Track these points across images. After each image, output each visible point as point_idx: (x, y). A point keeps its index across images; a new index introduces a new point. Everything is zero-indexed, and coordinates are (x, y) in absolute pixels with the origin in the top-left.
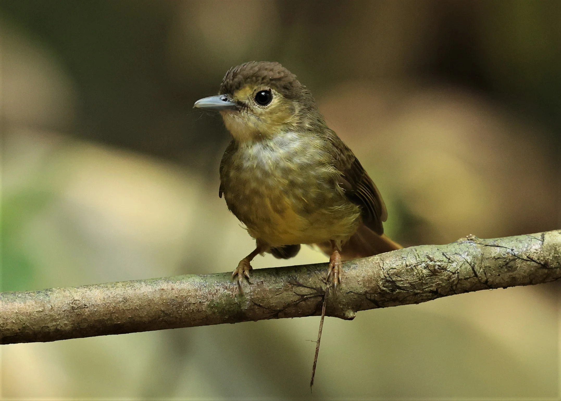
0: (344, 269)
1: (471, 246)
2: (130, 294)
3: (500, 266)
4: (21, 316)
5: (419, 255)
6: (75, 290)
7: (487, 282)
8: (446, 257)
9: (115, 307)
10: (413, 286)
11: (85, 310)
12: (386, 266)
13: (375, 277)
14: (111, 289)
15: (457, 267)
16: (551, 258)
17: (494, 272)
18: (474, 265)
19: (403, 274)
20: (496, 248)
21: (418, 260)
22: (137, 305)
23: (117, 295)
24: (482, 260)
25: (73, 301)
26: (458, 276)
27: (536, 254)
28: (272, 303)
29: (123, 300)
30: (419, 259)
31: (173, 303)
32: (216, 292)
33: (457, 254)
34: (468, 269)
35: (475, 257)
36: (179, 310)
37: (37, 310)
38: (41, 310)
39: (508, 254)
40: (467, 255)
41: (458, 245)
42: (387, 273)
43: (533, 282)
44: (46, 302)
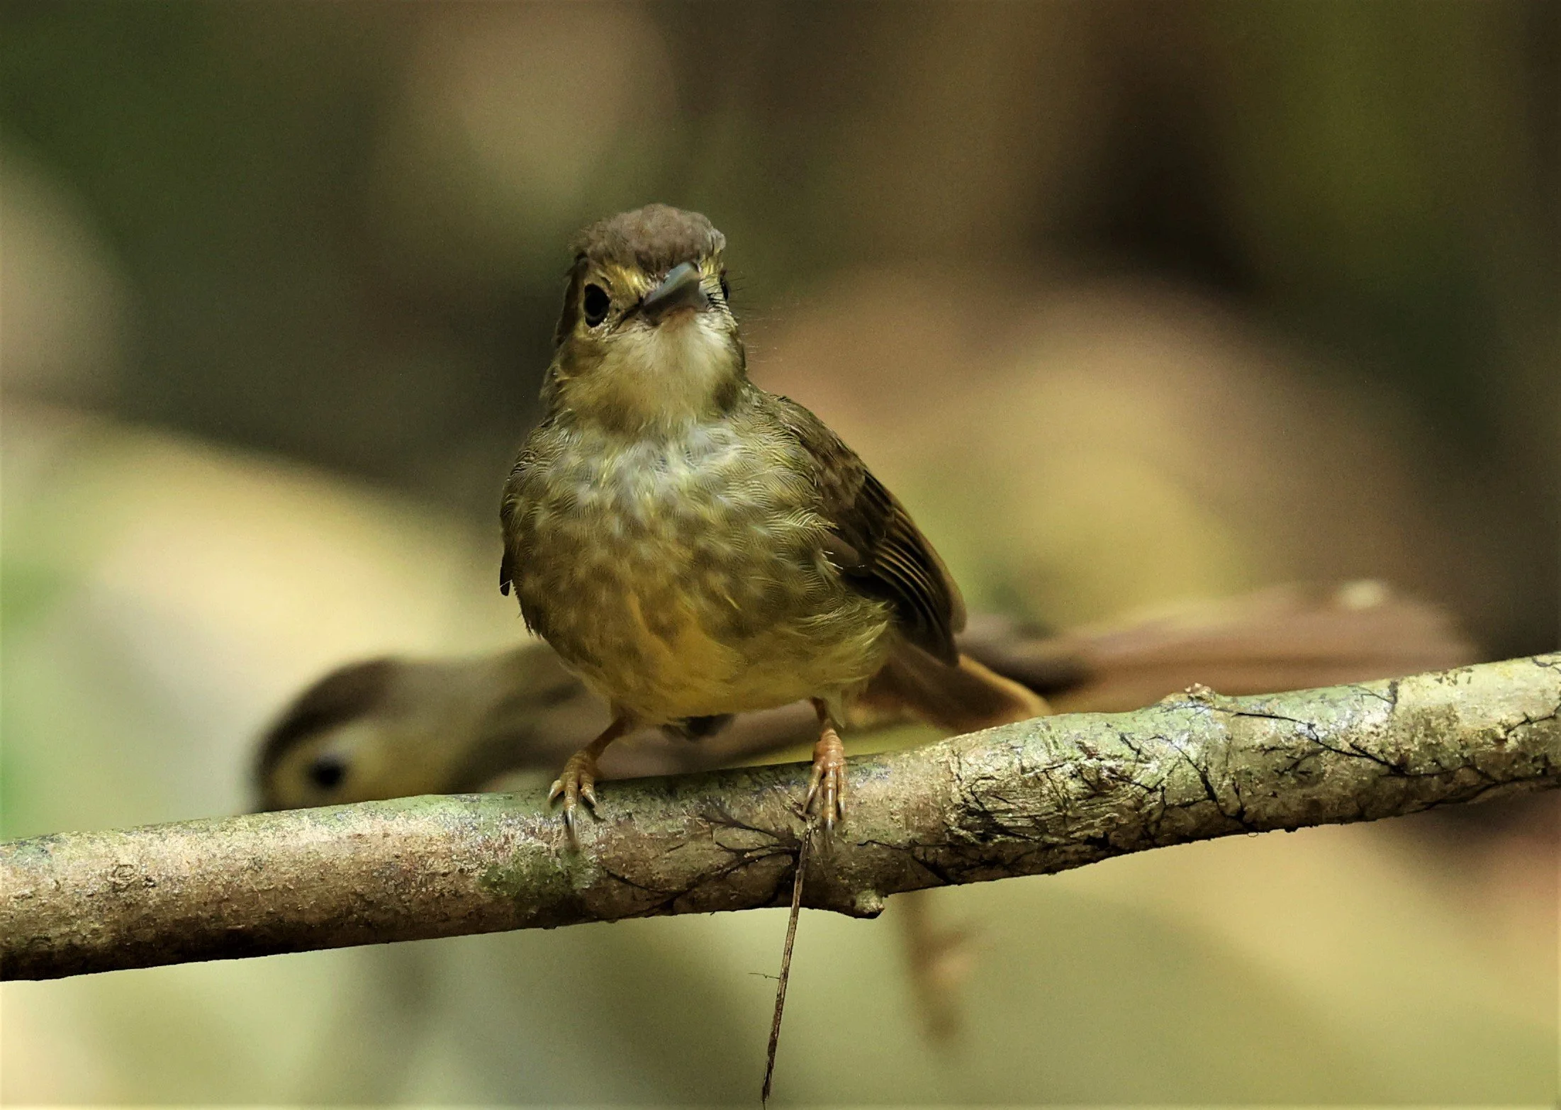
0: (852, 780)
1: (1199, 717)
2: (272, 847)
3: (1276, 771)
5: (1057, 740)
6: (120, 837)
7: (1241, 813)
8: (1130, 746)
9: (230, 883)
10: (1039, 825)
11: (148, 893)
12: (966, 772)
13: (935, 802)
14: (217, 835)
15: (1161, 772)
16: (1417, 749)
17: (1261, 785)
18: (1206, 767)
19: (1014, 793)
20: (1266, 721)
21: (1053, 754)
22: (290, 880)
23: (234, 850)
24: (1228, 754)
25: (115, 868)
26: (1163, 797)
27: (1375, 738)
28: (658, 873)
29: (252, 864)
30: (1057, 753)
31: (388, 872)
32: (505, 843)
33: (1160, 737)
34: (1192, 778)
35: (1210, 746)
36: (404, 893)
37: (19, 893)
38: (27, 892)
39: (1299, 738)
40: (1189, 741)
41: (1162, 712)
42: (969, 790)
43: (1367, 814)
44: (41, 870)
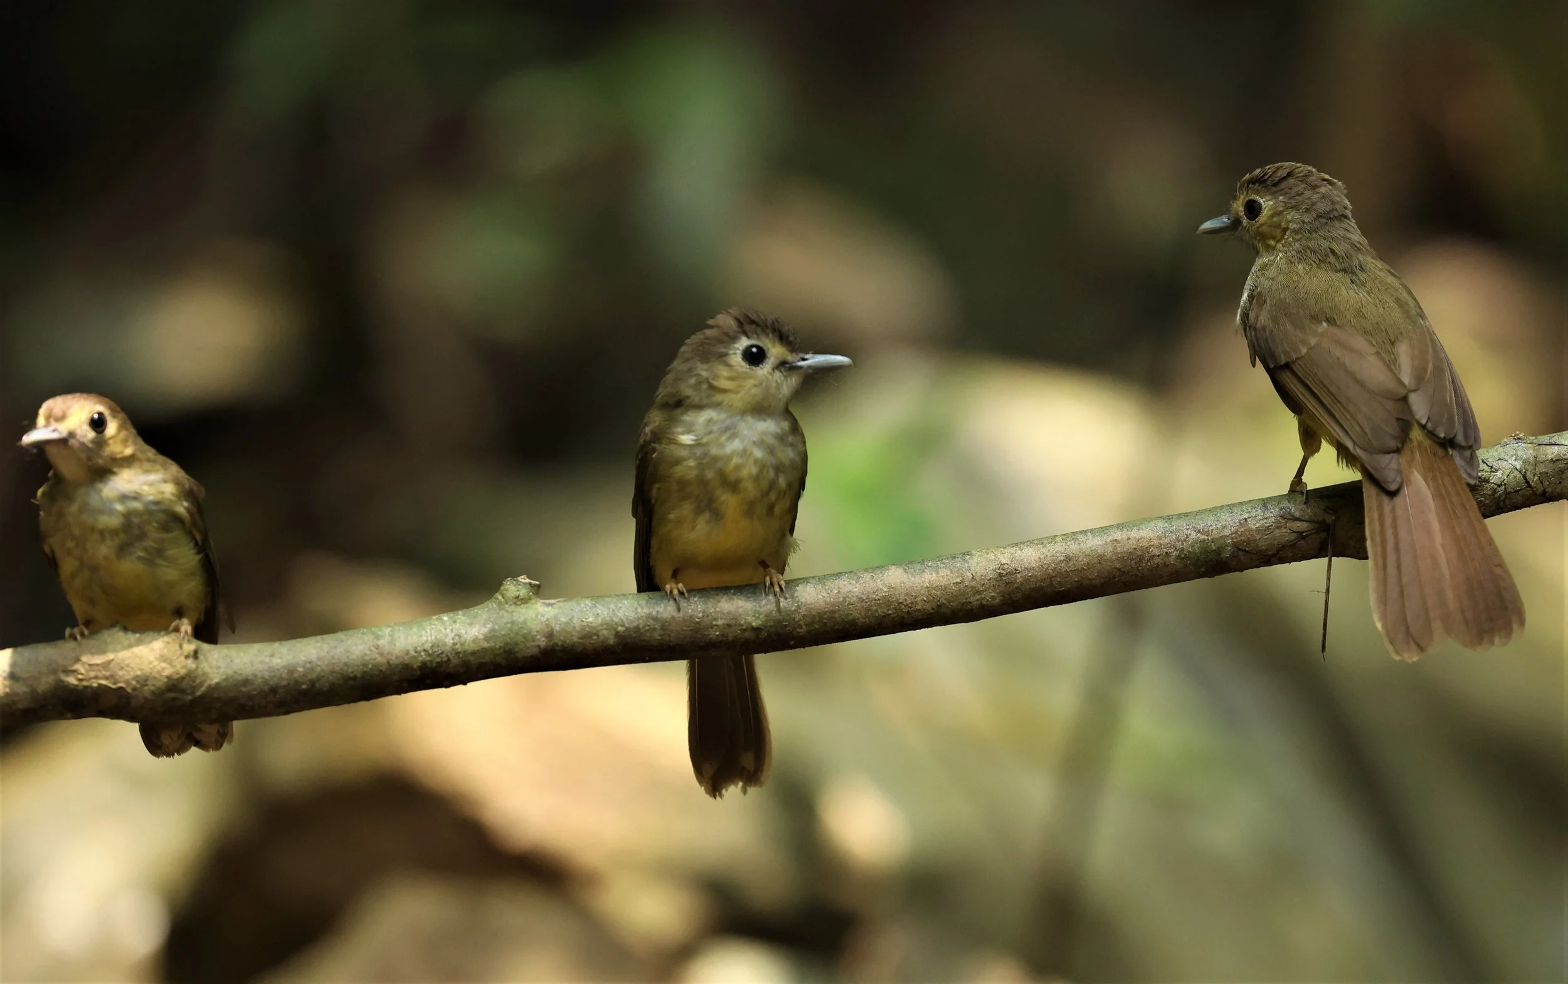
1: (1520, 448)
2: (1074, 550)
3: (1560, 470)
4: (934, 591)
6: (1001, 550)
7: (1544, 492)
8: (1487, 465)
9: (1056, 568)
11: (1016, 576)
14: (1049, 546)
15: (1503, 476)
17: (1553, 479)
18: (1525, 472)
20: (1553, 447)
22: (1084, 564)
24: (1535, 465)
25: (999, 565)
26: (1505, 489)
28: (1262, 546)
31: (1131, 557)
32: (1187, 538)
33: (1501, 459)
34: (1518, 478)
35: (1526, 461)
36: (1140, 566)
37: (954, 581)
38: (958, 580)
40: (1516, 460)
41: (1501, 447)
44: (964, 570)
